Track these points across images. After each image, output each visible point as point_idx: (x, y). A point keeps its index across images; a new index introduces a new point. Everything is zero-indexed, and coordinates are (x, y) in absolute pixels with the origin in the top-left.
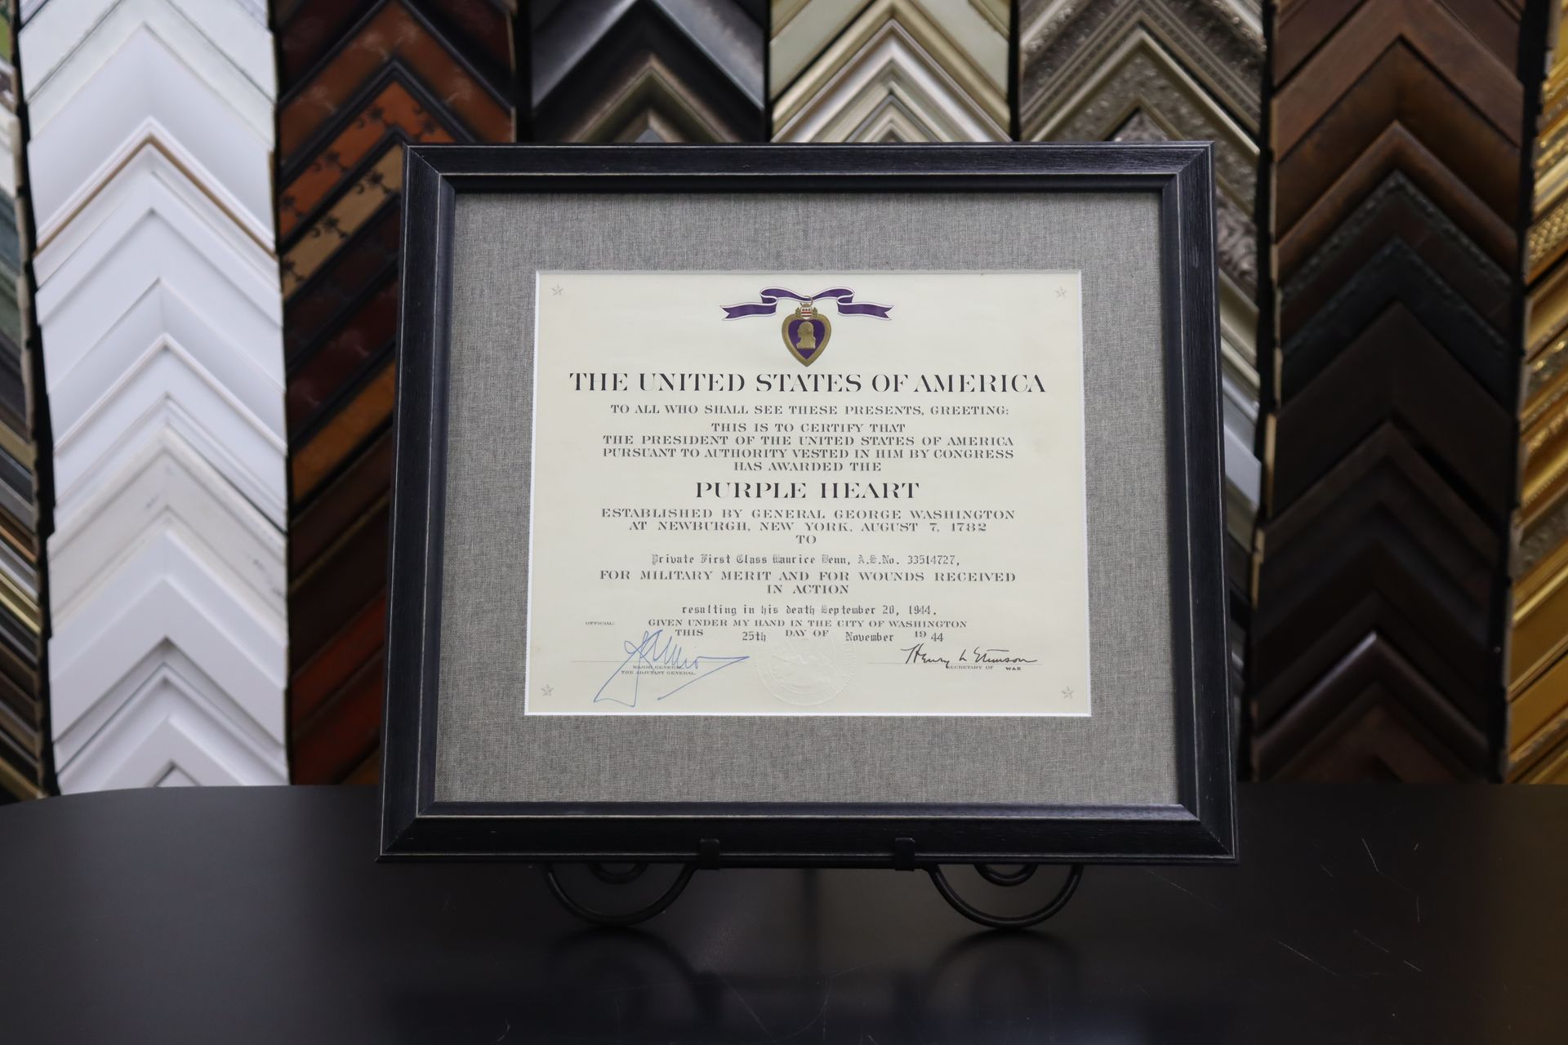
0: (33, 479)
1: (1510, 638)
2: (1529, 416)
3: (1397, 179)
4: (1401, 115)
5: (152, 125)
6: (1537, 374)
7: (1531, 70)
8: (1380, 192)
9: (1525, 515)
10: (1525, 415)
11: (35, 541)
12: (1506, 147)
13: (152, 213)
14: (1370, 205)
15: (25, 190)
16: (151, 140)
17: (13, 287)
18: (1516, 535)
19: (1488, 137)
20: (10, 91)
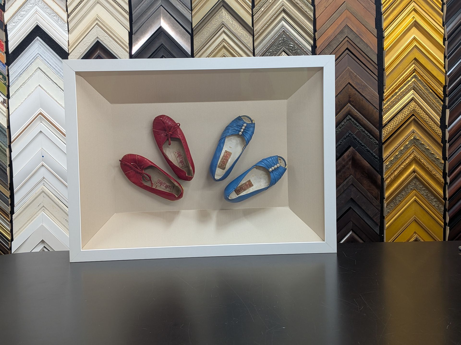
0: (9, 200)
1: (385, 231)
2: (386, 177)
3: (349, 117)
4: (349, 102)
5: (40, 110)
6: (387, 165)
7: (381, 92)
8: (345, 120)
9: (387, 200)
10: (385, 176)
11: (10, 215)
12: (375, 110)
13: (41, 132)
14: (343, 123)
15: (9, 127)
16: (41, 114)
17: (6, 151)
18: (385, 205)
19: (371, 107)
20: (6, 104)
